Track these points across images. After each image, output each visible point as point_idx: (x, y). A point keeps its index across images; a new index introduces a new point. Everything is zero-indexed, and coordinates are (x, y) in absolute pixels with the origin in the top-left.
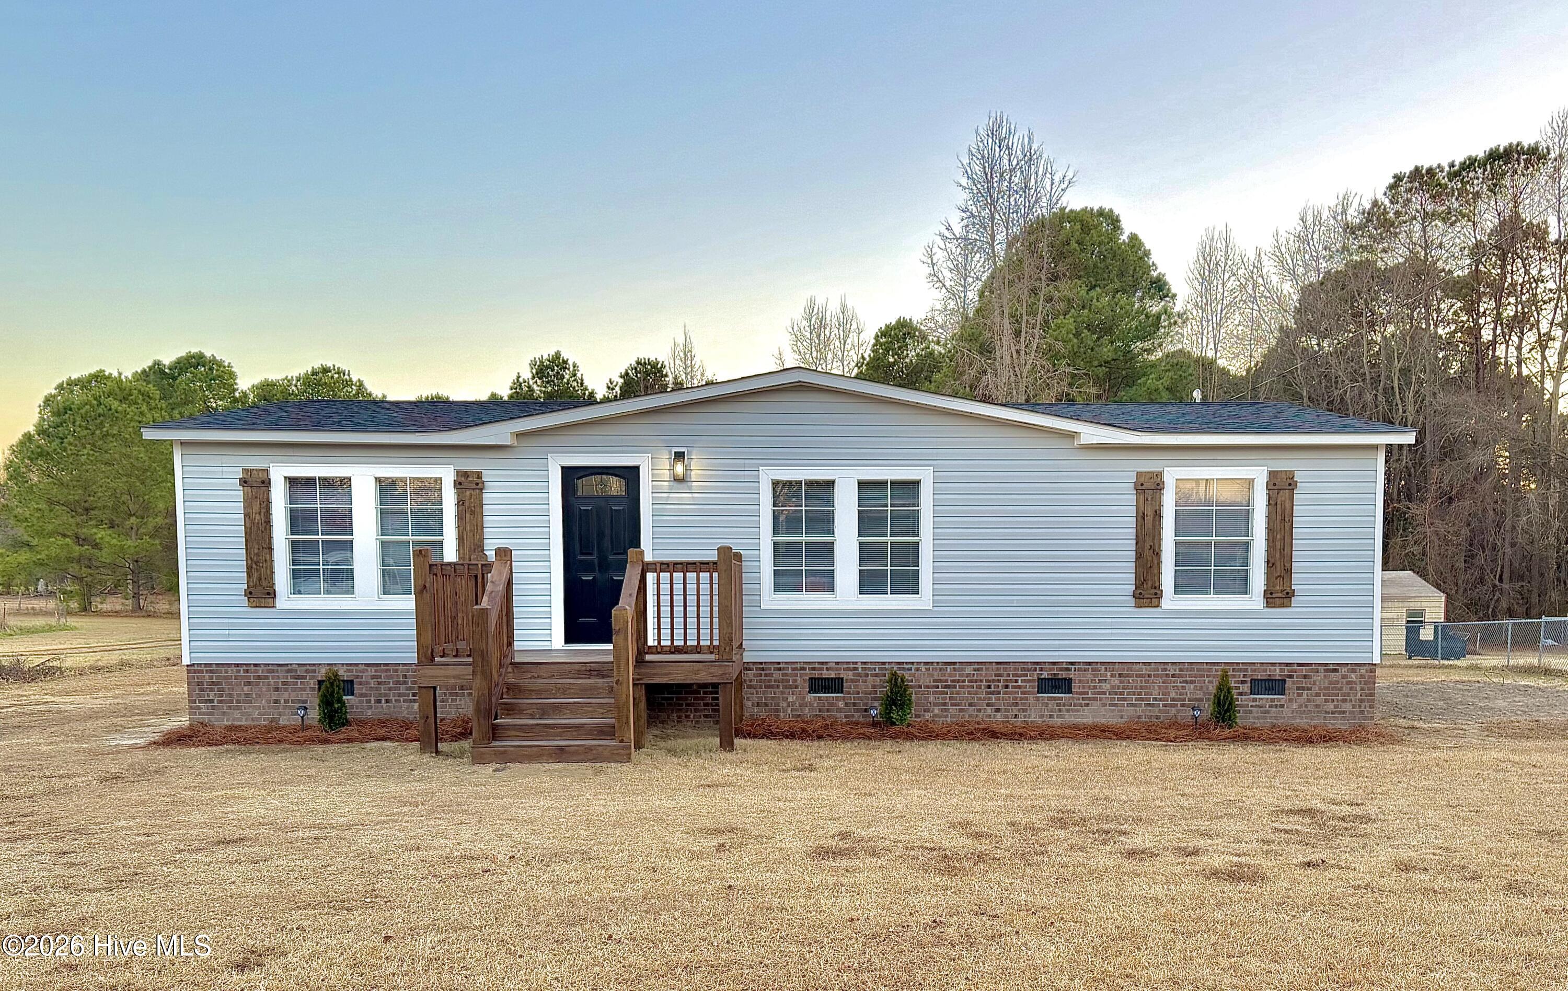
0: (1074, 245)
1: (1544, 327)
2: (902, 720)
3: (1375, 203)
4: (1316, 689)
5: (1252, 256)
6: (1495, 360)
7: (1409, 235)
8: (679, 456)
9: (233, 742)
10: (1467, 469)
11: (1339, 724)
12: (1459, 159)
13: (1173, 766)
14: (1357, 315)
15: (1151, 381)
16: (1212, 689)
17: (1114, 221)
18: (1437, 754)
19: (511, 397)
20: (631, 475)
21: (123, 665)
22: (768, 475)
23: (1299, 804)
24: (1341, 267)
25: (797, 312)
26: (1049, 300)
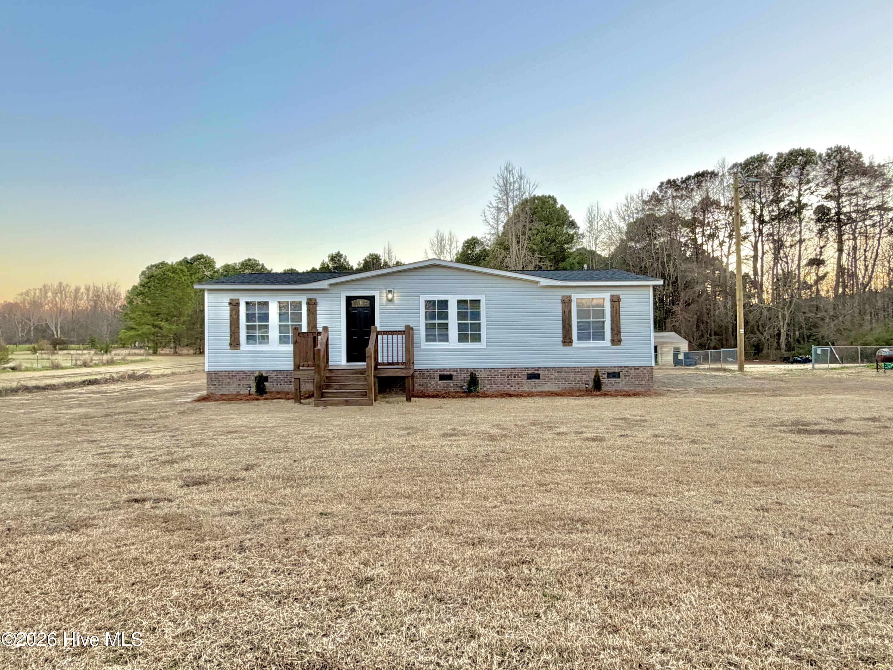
0: (539, 209)
1: (721, 238)
2: (475, 390)
3: (654, 193)
4: (631, 376)
5: (608, 213)
6: (704, 251)
7: (667, 204)
8: (390, 292)
9: (223, 400)
10: (694, 293)
11: (641, 389)
12: (685, 176)
13: (577, 405)
14: (649, 234)
15: (571, 260)
16: (593, 377)
17: (555, 200)
18: (676, 399)
19: (320, 269)
20: (371, 299)
21: (173, 374)
22: (423, 298)
23: (621, 416)
24: (642, 216)
25: (432, 235)
26: (530, 229)
